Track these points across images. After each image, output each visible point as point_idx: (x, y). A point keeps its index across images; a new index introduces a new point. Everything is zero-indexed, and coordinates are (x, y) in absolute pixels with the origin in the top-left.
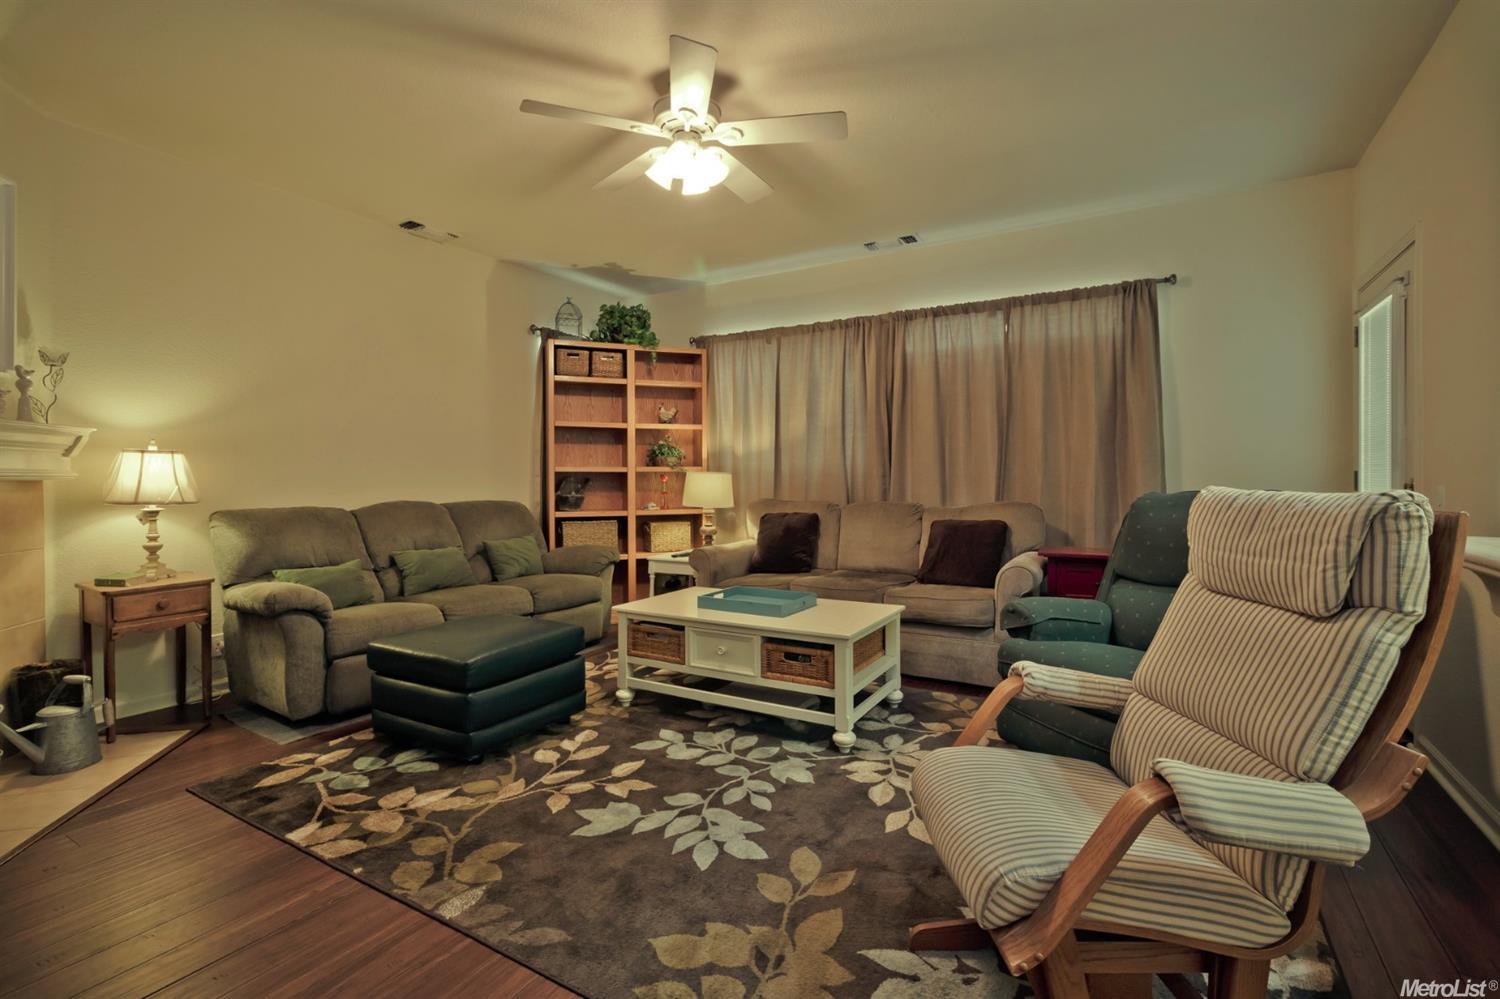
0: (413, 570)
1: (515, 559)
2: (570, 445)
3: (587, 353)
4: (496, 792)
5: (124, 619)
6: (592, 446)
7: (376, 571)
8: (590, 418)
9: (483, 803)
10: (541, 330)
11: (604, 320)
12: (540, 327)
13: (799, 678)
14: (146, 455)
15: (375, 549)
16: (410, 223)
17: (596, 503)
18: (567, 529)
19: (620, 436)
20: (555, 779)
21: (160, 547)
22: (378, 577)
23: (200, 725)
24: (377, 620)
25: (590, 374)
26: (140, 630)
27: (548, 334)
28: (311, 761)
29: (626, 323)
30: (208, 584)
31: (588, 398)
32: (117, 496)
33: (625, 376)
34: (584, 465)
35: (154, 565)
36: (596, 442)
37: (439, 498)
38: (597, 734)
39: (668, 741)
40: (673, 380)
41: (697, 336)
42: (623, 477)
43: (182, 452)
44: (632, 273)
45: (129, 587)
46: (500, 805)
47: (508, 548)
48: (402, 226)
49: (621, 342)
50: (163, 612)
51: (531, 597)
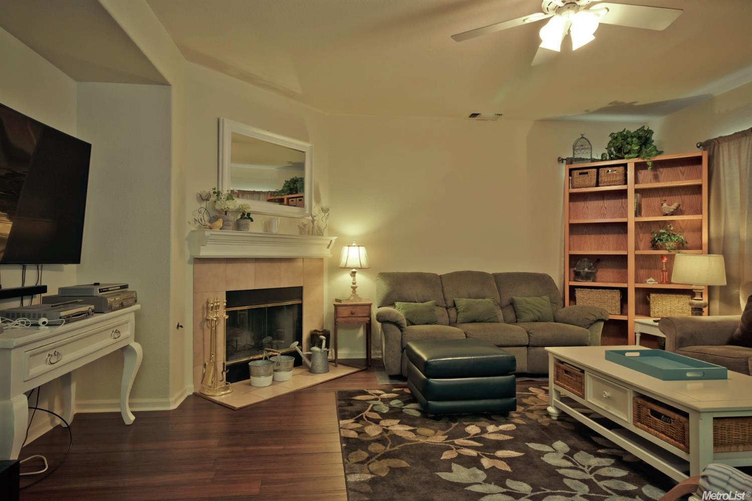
0: (462, 309)
1: (530, 310)
2: (588, 236)
3: (595, 170)
4: (428, 437)
5: (340, 316)
6: (605, 236)
7: (447, 308)
8: (604, 216)
9: (417, 439)
10: (565, 159)
11: (611, 144)
12: (565, 158)
13: (661, 435)
14: (350, 247)
15: (447, 296)
16: (473, 114)
17: (606, 277)
18: (579, 294)
19: (622, 227)
20: (462, 443)
21: (356, 287)
22: (447, 311)
23: (364, 368)
24: (427, 333)
25: (597, 185)
26: (345, 322)
27: (570, 161)
28: (379, 395)
29: (628, 144)
30: (370, 305)
31: (602, 202)
32: (341, 266)
33: (626, 183)
34: (598, 249)
35: (354, 295)
36: (608, 233)
37: (491, 270)
38: (515, 428)
39: (554, 449)
40: (679, 180)
41: (703, 141)
42: (625, 257)
43: (363, 246)
44: (636, 104)
45: (343, 303)
46: (423, 444)
47: (527, 303)
48: (471, 116)
49: (623, 158)
50: (353, 316)
51: (527, 335)
